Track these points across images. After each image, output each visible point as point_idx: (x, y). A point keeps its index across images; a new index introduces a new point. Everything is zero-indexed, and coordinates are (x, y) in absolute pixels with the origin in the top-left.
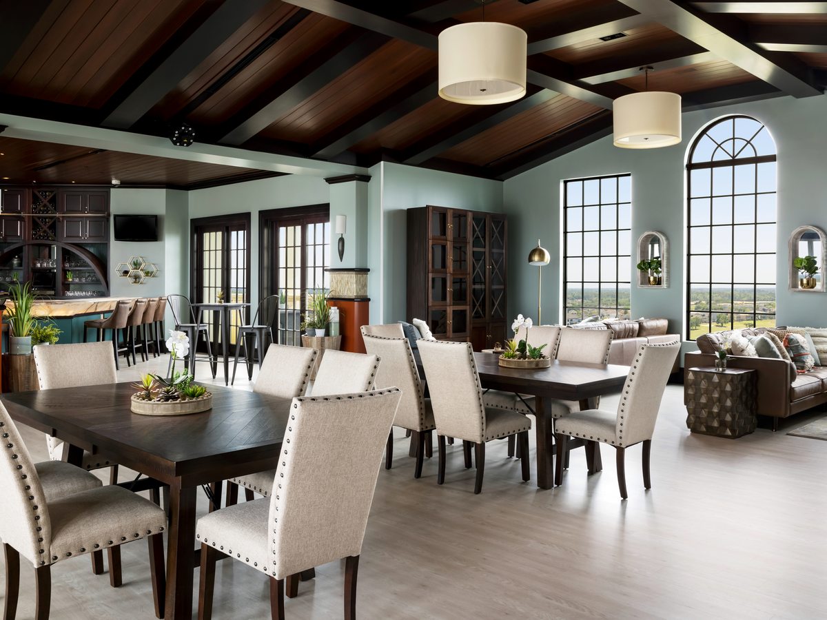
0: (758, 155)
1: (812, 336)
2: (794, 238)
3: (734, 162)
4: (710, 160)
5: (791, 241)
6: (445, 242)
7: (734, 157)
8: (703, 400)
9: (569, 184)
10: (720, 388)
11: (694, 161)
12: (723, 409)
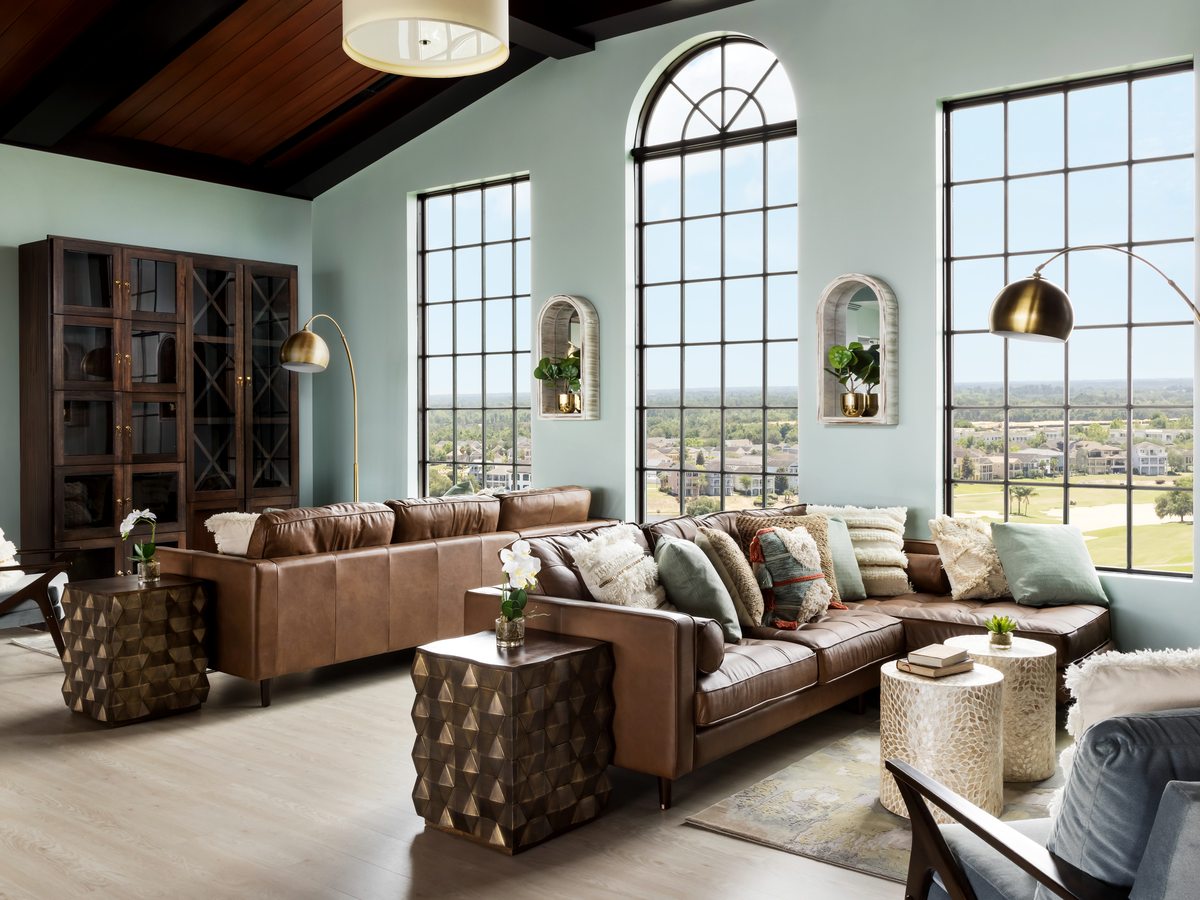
0: (769, 123)
1: (851, 527)
2: (828, 301)
3: (724, 139)
4: (679, 139)
5: (822, 311)
6: (107, 320)
7: (723, 129)
8: (447, 738)
9: (429, 202)
10: (479, 706)
11: (650, 142)
12: (488, 768)
